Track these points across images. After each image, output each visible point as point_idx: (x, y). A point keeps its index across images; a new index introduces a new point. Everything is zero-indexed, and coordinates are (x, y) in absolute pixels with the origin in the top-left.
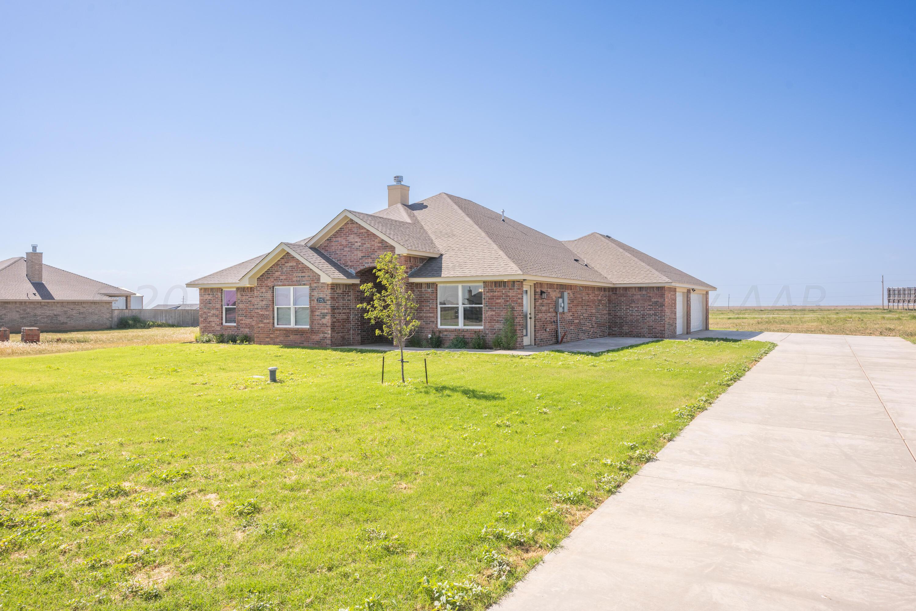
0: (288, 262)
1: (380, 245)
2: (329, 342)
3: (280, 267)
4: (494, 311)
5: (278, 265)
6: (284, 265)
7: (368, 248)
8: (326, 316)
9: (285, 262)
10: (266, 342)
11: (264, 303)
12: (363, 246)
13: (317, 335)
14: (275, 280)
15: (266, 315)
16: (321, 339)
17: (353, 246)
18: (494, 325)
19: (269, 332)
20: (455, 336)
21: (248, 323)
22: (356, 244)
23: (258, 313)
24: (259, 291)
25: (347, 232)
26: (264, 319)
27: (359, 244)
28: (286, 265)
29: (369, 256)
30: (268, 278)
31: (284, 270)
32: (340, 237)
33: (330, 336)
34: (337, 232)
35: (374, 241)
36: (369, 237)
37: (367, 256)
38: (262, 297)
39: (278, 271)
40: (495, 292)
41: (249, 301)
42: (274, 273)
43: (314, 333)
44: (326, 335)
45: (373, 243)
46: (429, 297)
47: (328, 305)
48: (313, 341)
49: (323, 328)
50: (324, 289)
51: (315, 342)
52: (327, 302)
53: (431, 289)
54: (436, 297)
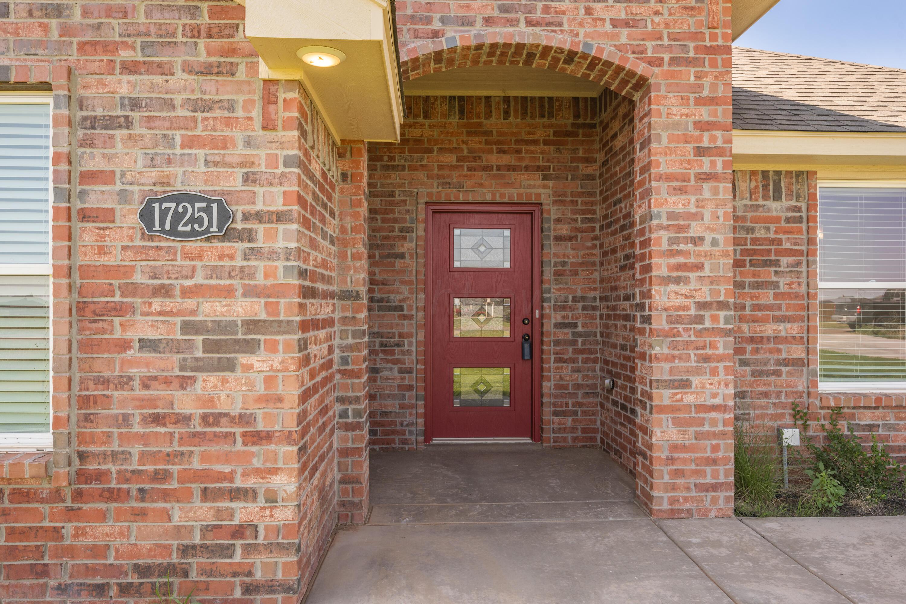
46: (773, 241)
47: (272, 255)
48: (90, 571)
49: (214, 448)
50: (228, 122)
51: (117, 571)
52: (260, 229)
53: (785, 203)
54: (811, 241)
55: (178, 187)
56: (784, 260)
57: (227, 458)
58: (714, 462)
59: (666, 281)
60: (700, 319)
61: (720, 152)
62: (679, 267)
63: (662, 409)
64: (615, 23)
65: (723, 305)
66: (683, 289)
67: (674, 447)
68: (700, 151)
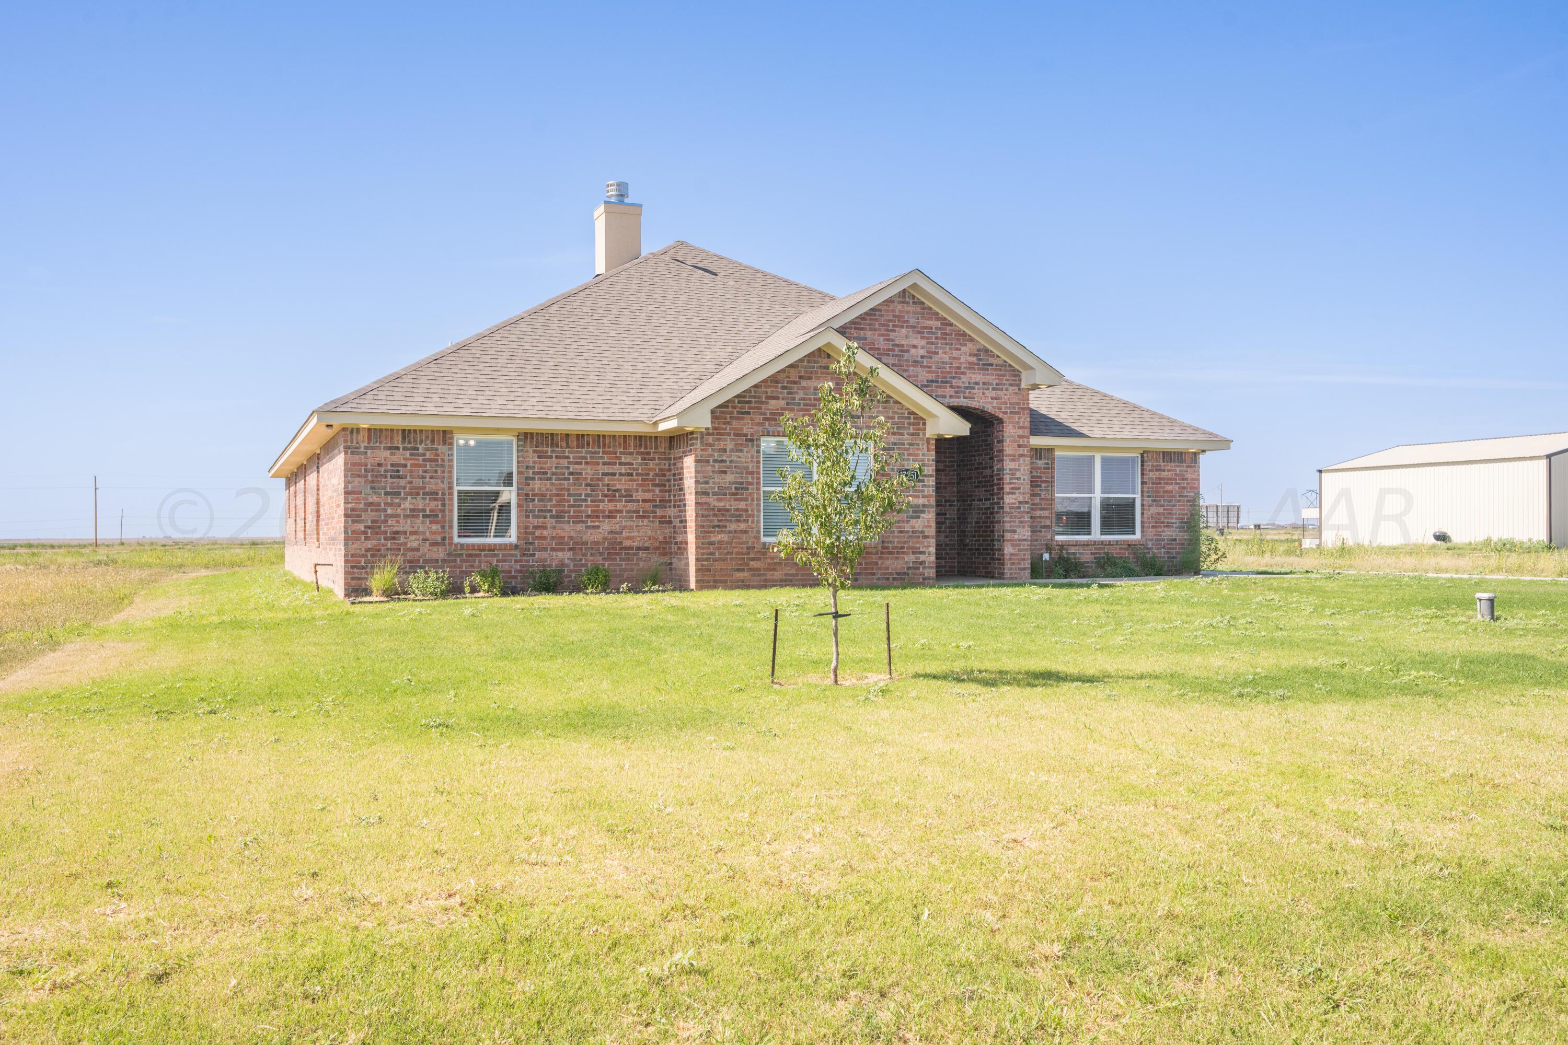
0: (810, 378)
1: (974, 359)
2: (932, 573)
3: (784, 388)
4: (1162, 506)
5: (777, 382)
6: (795, 383)
7: (943, 363)
8: (923, 512)
9: (801, 377)
10: (738, 581)
11: (729, 478)
12: (931, 358)
13: (897, 558)
14: (766, 419)
15: (737, 510)
16: (909, 568)
17: (906, 355)
18: (1163, 531)
19: (749, 554)
20: (1092, 554)
21: (566, 535)
22: (913, 351)
23: (708, 504)
24: (711, 445)
25: (890, 321)
26: (731, 521)
27: (922, 352)
28: (804, 383)
29: (946, 382)
30: (743, 413)
31: (797, 397)
32: (871, 330)
33: (933, 558)
34: (862, 317)
35: (959, 349)
36: (946, 339)
37: (942, 382)
38: (722, 461)
39: (777, 398)
40: (1164, 471)
41: (571, 474)
42: (762, 403)
43: (891, 553)
44: (922, 558)
45: (955, 354)
46: (1039, 477)
47: (929, 486)
48: (885, 574)
49: (915, 540)
50: (918, 449)
51: (891, 574)
52: (926, 479)
53: (1043, 461)
54: (1053, 477)
55: (906, 467)
56: (1043, 485)
57: (917, 543)
58: (1024, 560)
59: (1009, 493)
60: (1019, 508)
61: (1026, 446)
62: (1013, 488)
63: (1008, 540)
64: (992, 398)
65: (1027, 503)
66: (1014, 496)
67: (1011, 554)
68: (1020, 446)
